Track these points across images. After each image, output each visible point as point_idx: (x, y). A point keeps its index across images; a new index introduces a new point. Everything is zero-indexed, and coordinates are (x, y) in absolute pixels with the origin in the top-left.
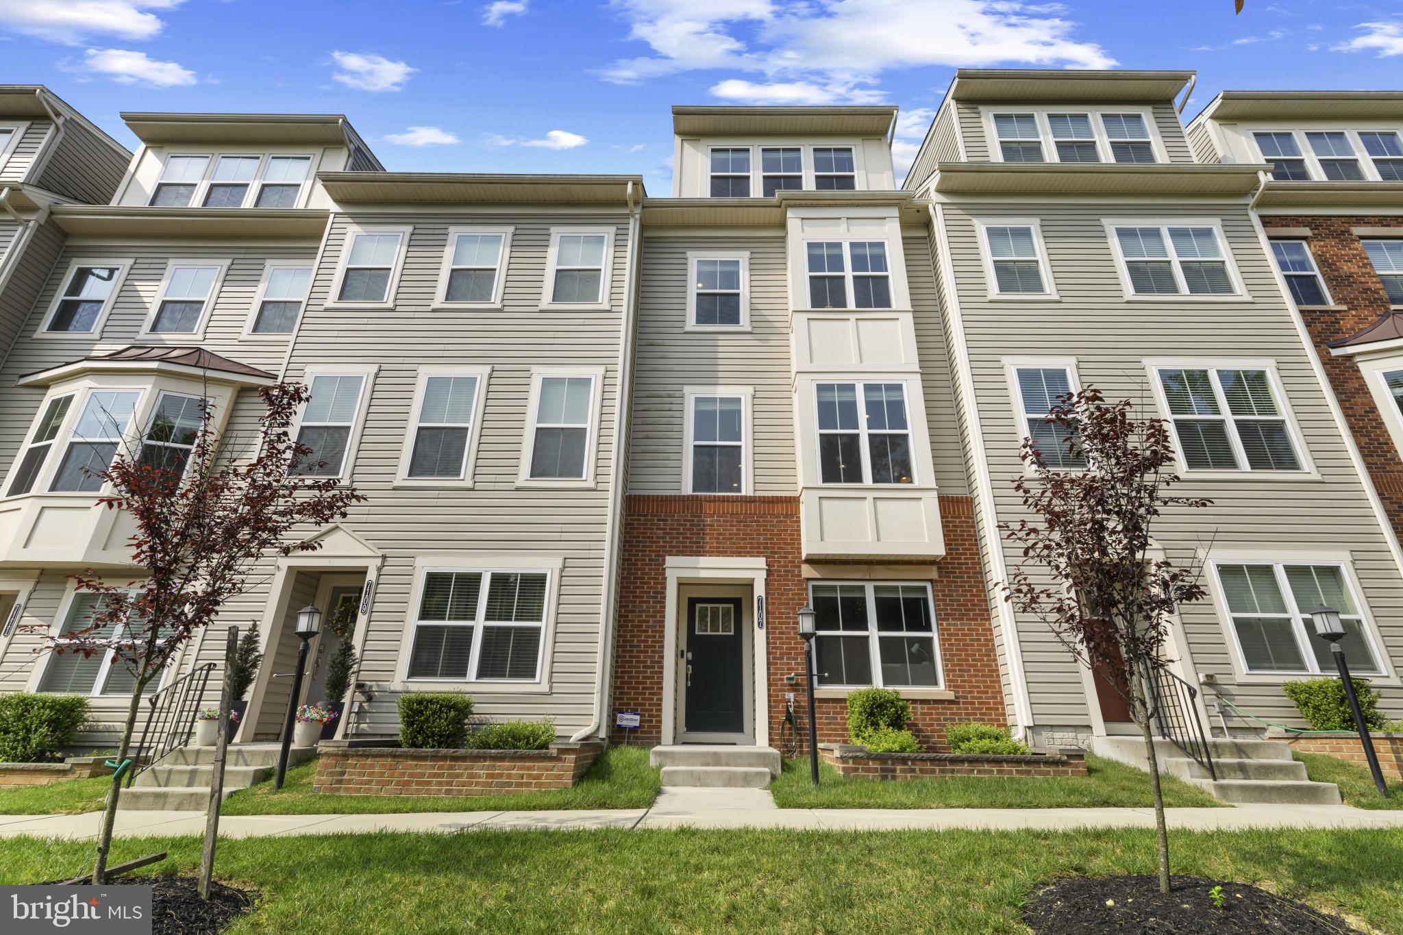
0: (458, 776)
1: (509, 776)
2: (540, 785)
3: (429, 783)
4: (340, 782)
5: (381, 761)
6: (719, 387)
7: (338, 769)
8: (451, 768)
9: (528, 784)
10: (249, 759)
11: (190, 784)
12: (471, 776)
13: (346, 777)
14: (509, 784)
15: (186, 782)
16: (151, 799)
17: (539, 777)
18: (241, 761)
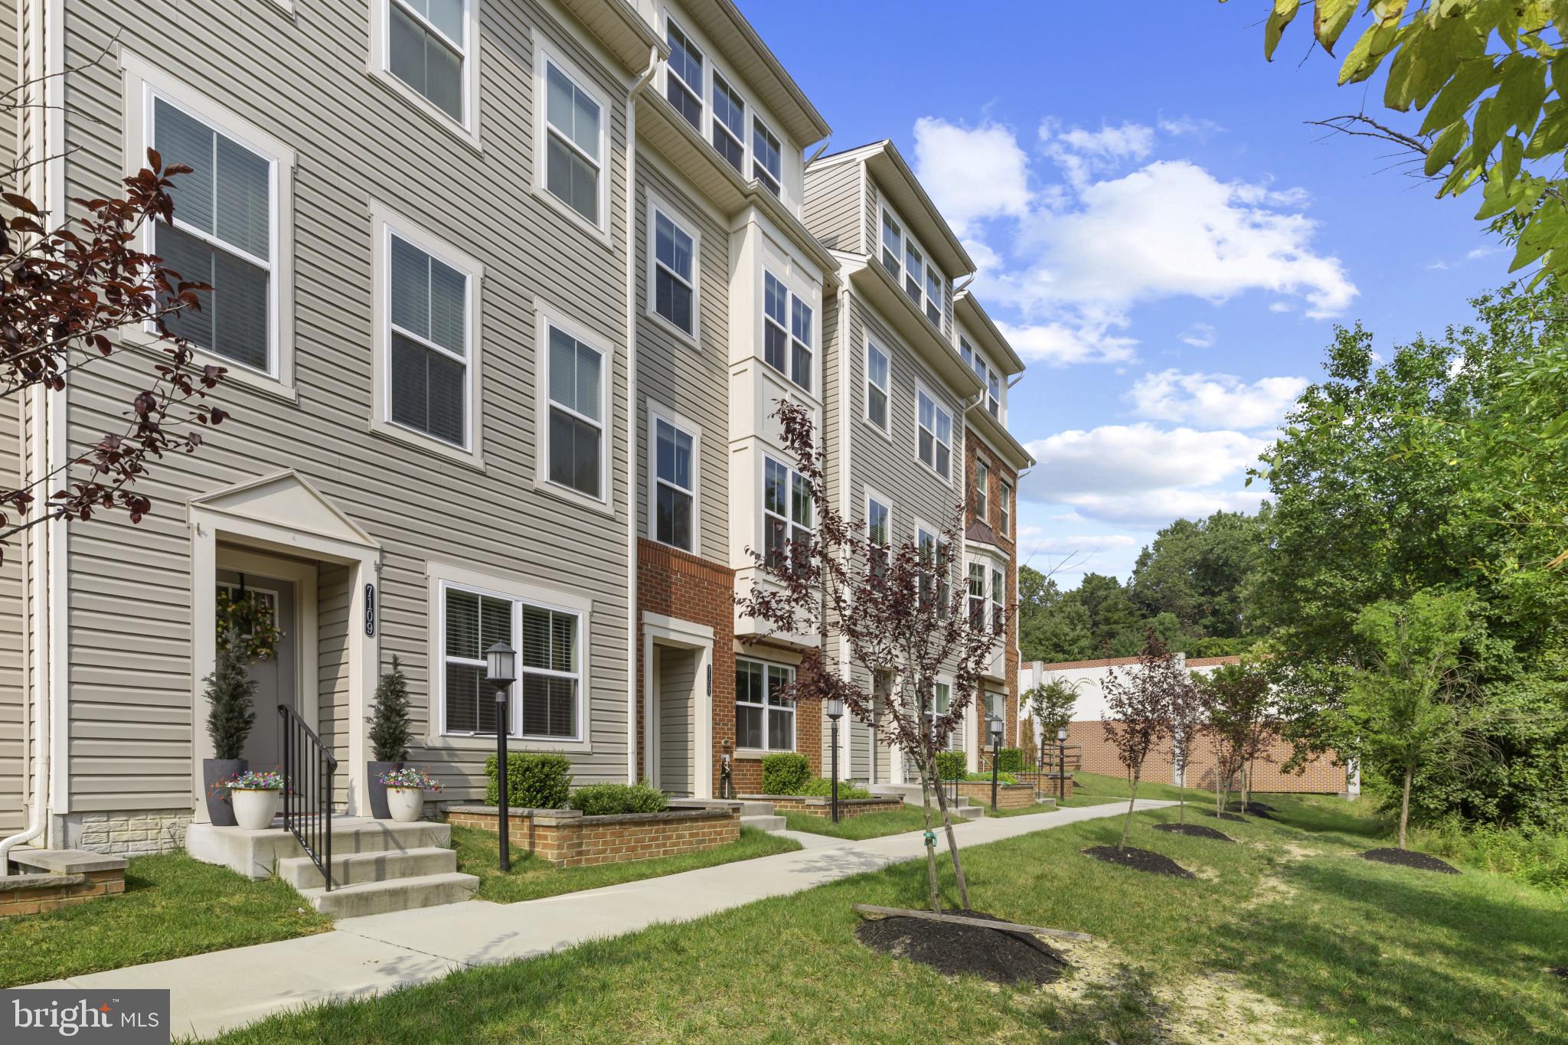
0: (670, 838)
1: (704, 834)
2: (722, 840)
3: (650, 846)
4: (580, 853)
5: (609, 831)
6: (677, 416)
7: (576, 841)
8: (664, 831)
9: (715, 840)
10: (401, 841)
11: (380, 877)
12: (679, 837)
13: (584, 848)
14: (704, 841)
15: (373, 875)
16: (387, 898)
17: (720, 833)
18: (391, 844)
